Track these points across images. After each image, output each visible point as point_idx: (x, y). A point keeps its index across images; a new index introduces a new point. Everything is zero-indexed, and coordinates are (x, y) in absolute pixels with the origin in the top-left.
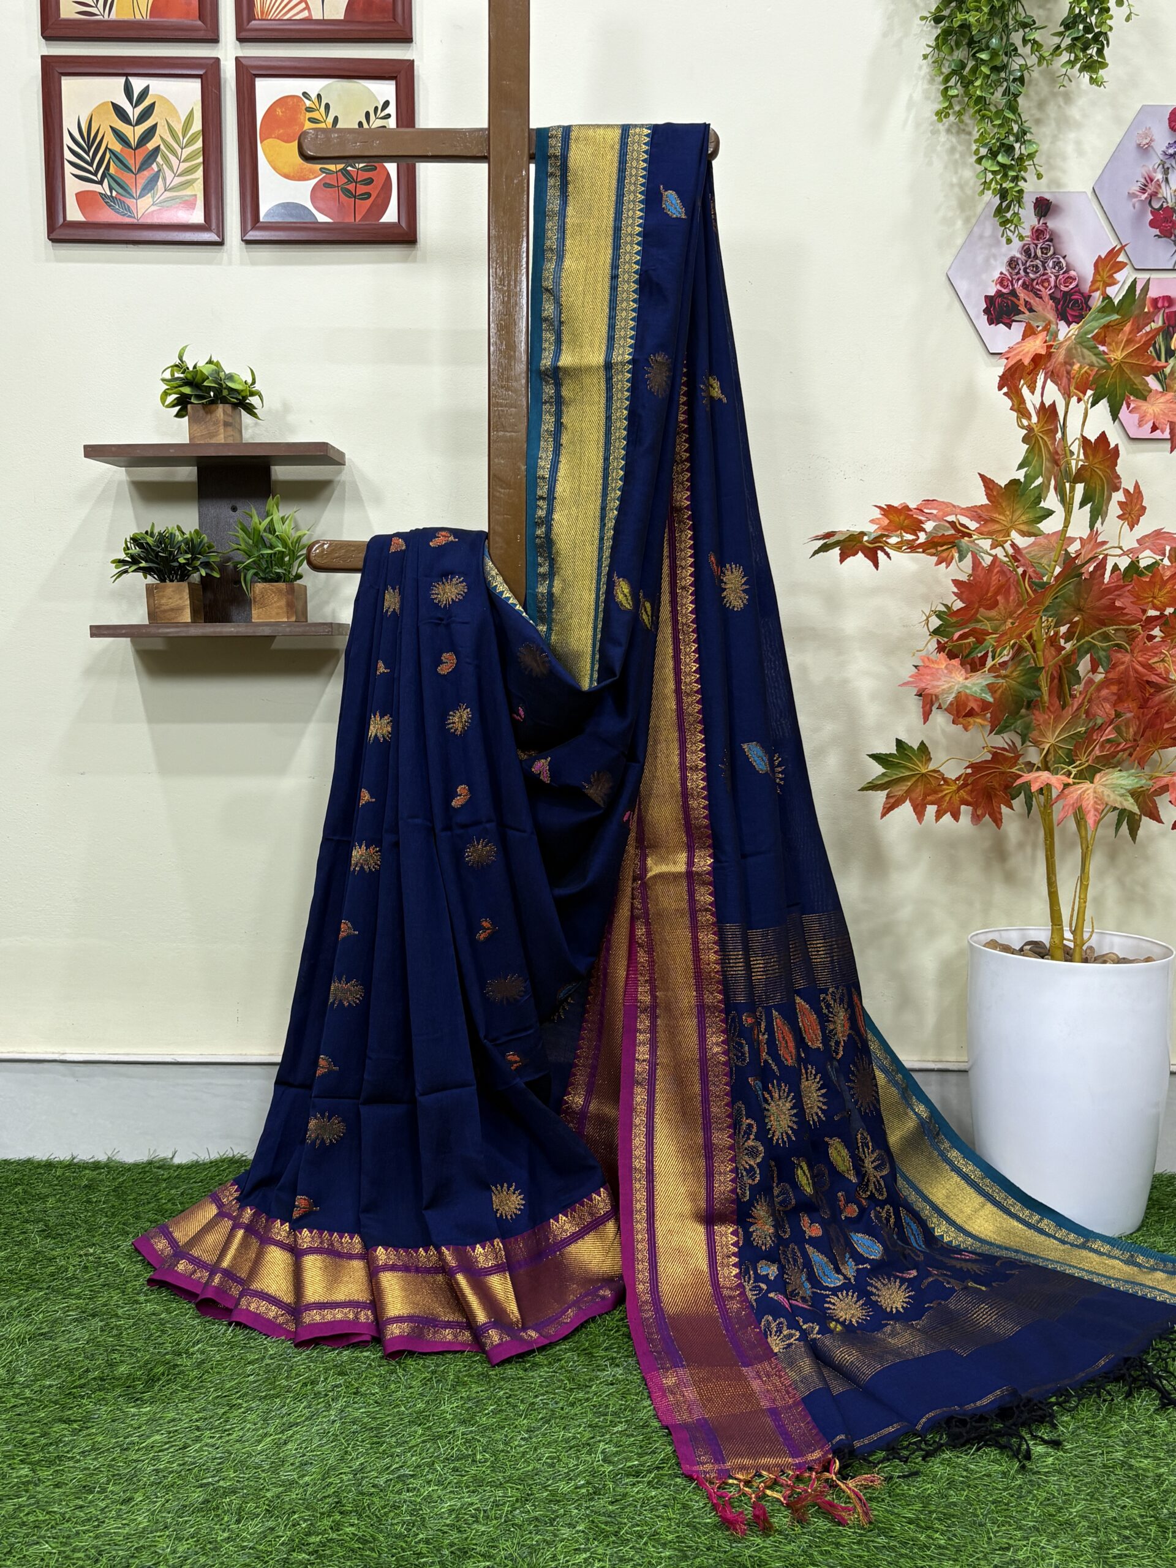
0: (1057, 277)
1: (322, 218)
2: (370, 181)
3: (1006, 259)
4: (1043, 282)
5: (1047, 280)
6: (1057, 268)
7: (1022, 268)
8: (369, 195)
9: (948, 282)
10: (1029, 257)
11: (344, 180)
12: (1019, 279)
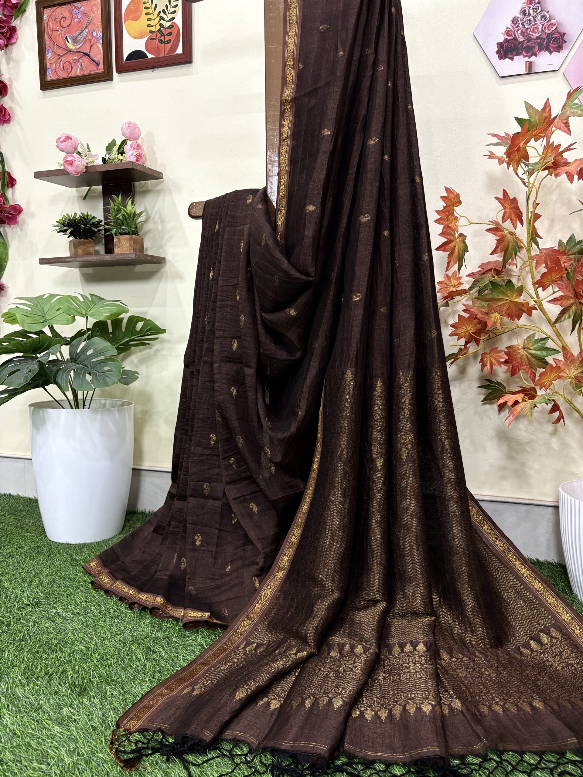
0: (543, 25)
1: (150, 56)
2: (170, 34)
3: (511, 18)
4: (534, 29)
5: (537, 28)
6: (543, 19)
7: (520, 22)
8: (170, 41)
9: (474, 38)
10: (525, 15)
11: (159, 35)
12: (518, 30)
